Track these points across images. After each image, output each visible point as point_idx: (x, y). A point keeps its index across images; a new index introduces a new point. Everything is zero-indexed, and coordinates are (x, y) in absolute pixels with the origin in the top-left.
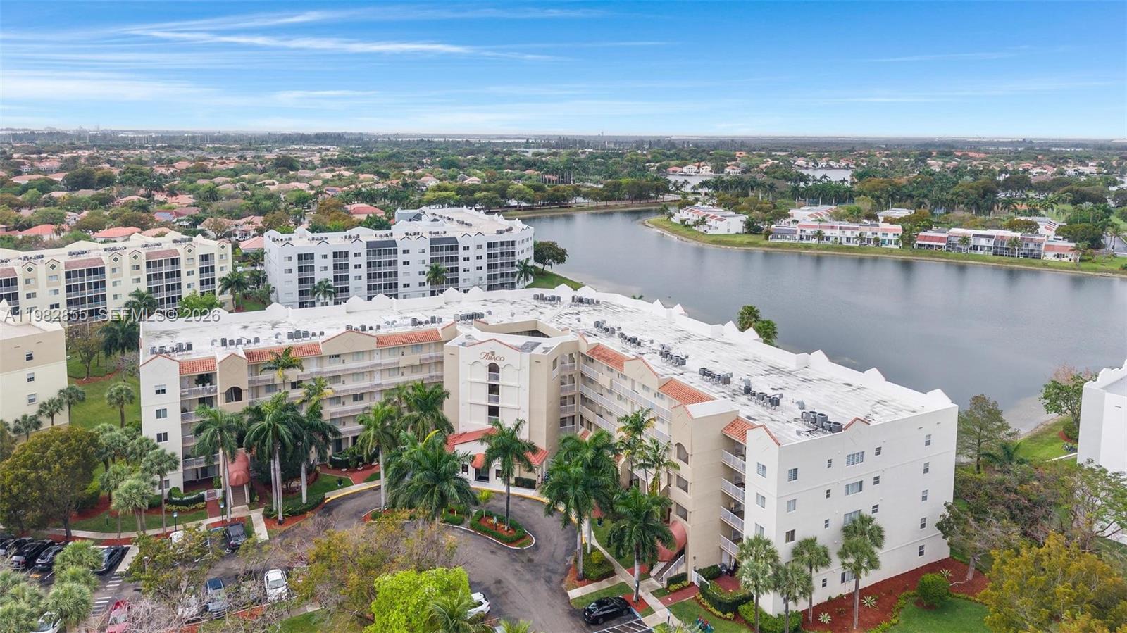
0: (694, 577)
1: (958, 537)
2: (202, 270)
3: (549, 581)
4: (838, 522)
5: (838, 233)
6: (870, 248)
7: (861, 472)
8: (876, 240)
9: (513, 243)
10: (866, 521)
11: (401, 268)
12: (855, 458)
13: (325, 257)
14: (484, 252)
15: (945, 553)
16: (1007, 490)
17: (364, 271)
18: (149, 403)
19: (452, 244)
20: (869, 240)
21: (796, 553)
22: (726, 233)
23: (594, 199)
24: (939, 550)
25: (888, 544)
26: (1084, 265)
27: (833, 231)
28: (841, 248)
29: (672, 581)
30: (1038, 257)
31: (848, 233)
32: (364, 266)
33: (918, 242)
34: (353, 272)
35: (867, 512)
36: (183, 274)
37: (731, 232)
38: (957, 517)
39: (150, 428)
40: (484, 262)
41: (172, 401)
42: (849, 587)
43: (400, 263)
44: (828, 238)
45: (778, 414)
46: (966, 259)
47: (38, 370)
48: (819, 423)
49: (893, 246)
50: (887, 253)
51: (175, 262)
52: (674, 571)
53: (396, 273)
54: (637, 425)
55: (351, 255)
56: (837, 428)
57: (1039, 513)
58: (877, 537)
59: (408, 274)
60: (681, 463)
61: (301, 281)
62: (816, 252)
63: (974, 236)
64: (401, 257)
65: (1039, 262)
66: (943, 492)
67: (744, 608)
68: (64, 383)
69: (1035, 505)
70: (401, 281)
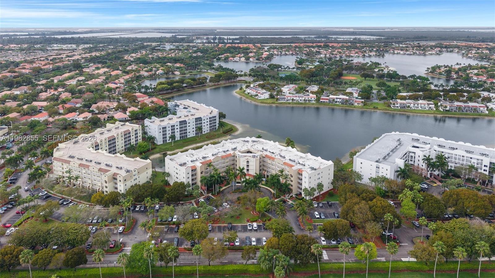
0: (294, 196)
1: (334, 185)
2: (135, 134)
4: (316, 184)
5: (298, 98)
6: (307, 103)
7: (320, 176)
8: (309, 100)
9: (216, 117)
10: (321, 184)
12: (319, 174)
13: (169, 127)
15: (332, 188)
16: (342, 176)
19: (200, 119)
20: (307, 100)
21: (311, 190)
23: (213, 82)
24: (331, 187)
25: (324, 187)
26: (364, 107)
27: (296, 98)
28: (299, 103)
29: (291, 197)
30: (353, 104)
31: (301, 98)
33: (321, 100)
35: (321, 182)
36: (131, 136)
37: (266, 99)
38: (334, 181)
40: (208, 123)
41: (190, 175)
42: (319, 194)
44: (295, 100)
45: (305, 167)
46: (334, 106)
48: (313, 169)
49: (314, 102)
50: (312, 105)
51: (129, 133)
52: (291, 195)
54: (282, 171)
56: (315, 169)
57: (346, 179)
58: (323, 186)
60: (291, 178)
61: (163, 135)
62: (291, 105)
63: (336, 98)
64: (188, 125)
65: (353, 106)
66: (332, 177)
67: (303, 199)
69: (346, 178)
70: (188, 131)
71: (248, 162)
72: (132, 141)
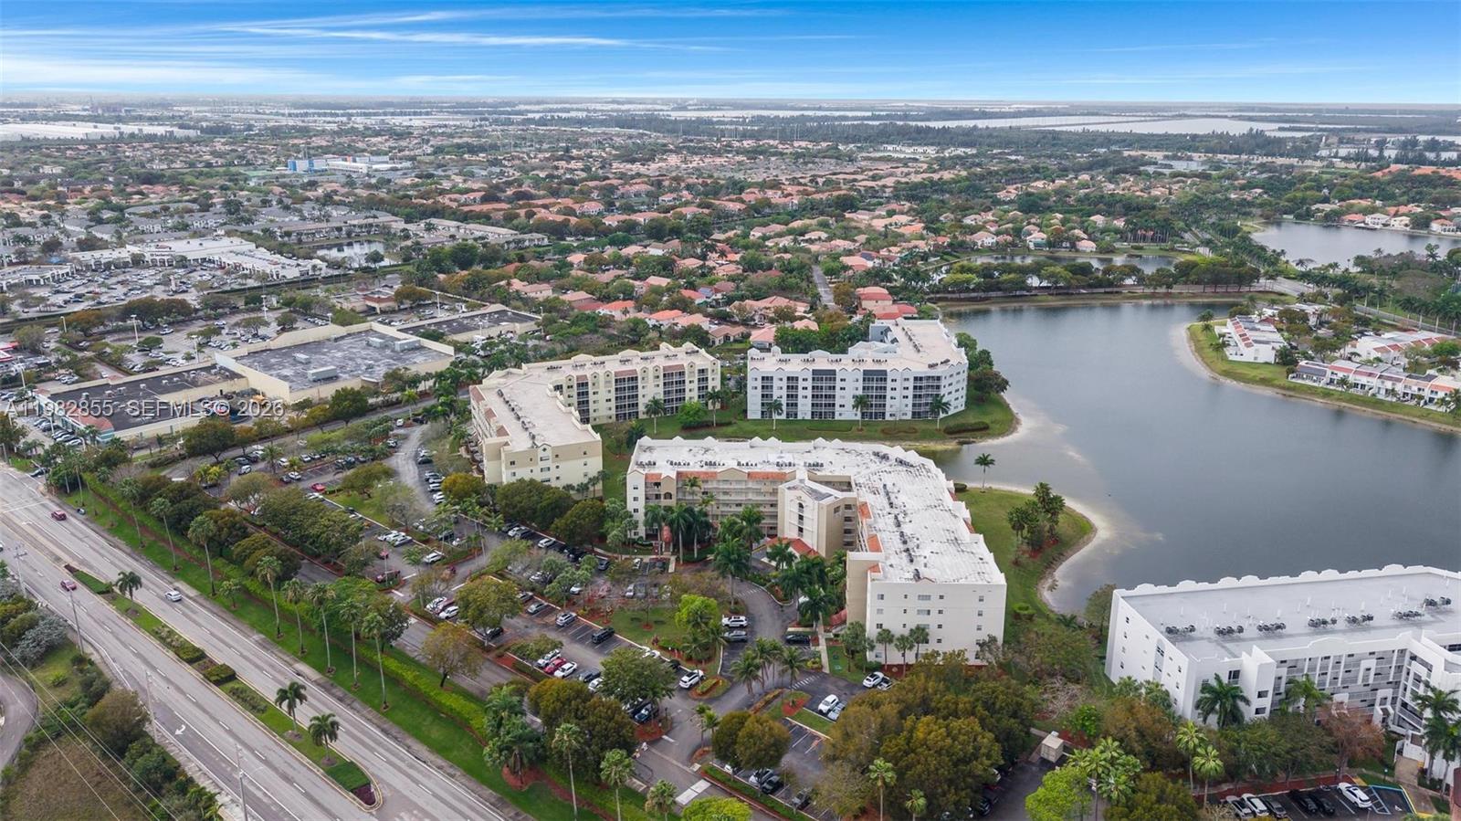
2: (699, 380)
3: (784, 621)
4: (911, 627)
7: (929, 605)
8: (1421, 397)
9: (939, 378)
10: (927, 631)
11: (838, 392)
12: (925, 598)
13: (781, 379)
14: (911, 384)
17: (809, 393)
18: (630, 494)
19: (882, 376)
20: (1413, 396)
22: (1252, 360)
27: (1370, 379)
31: (1388, 384)
32: (810, 388)
34: (801, 393)
35: (931, 626)
36: (687, 382)
37: (1259, 361)
39: (631, 506)
40: (910, 393)
41: (641, 494)
43: (838, 388)
44: (1362, 386)
47: (589, 461)
51: (682, 374)
53: (834, 396)
55: (800, 380)
59: (844, 397)
61: (763, 396)
64: (839, 384)
68: (600, 468)
70: (838, 402)
71: (801, 506)
72: (688, 395)
